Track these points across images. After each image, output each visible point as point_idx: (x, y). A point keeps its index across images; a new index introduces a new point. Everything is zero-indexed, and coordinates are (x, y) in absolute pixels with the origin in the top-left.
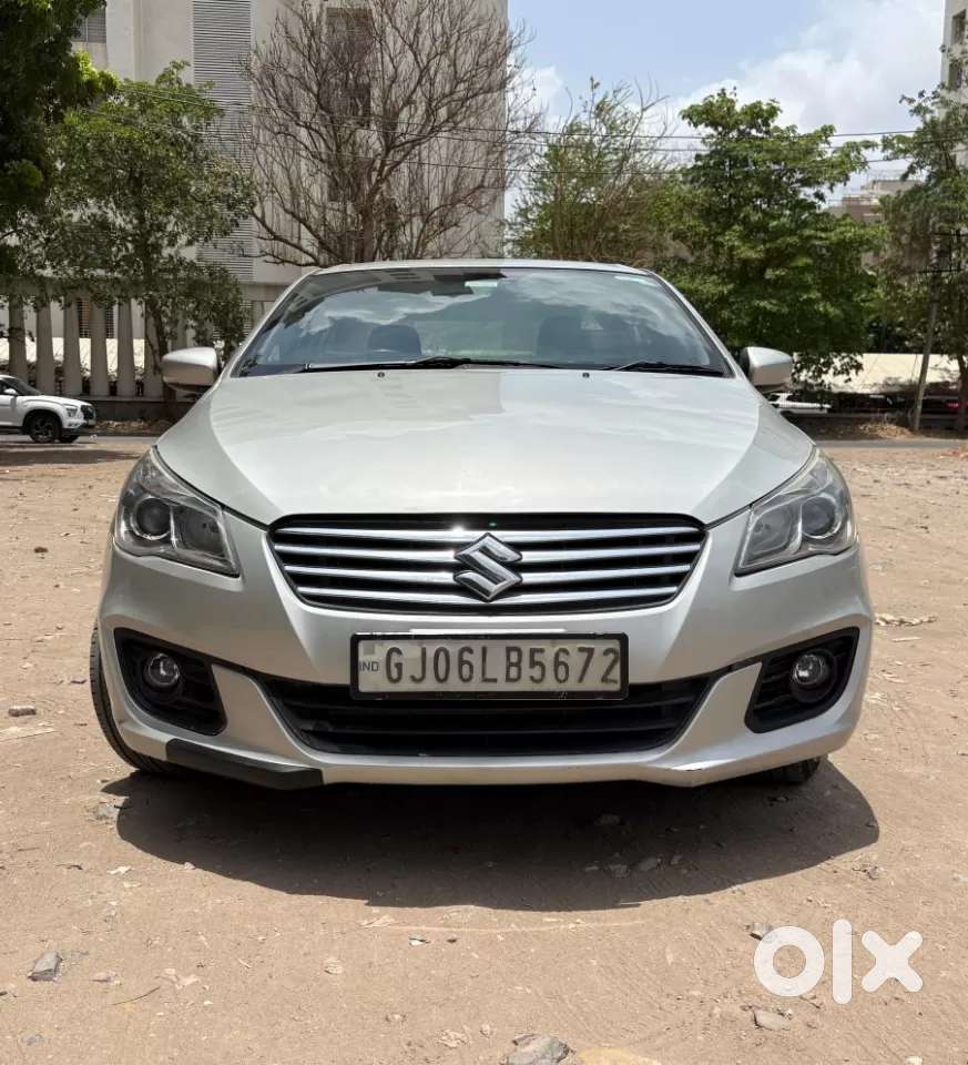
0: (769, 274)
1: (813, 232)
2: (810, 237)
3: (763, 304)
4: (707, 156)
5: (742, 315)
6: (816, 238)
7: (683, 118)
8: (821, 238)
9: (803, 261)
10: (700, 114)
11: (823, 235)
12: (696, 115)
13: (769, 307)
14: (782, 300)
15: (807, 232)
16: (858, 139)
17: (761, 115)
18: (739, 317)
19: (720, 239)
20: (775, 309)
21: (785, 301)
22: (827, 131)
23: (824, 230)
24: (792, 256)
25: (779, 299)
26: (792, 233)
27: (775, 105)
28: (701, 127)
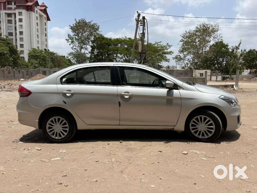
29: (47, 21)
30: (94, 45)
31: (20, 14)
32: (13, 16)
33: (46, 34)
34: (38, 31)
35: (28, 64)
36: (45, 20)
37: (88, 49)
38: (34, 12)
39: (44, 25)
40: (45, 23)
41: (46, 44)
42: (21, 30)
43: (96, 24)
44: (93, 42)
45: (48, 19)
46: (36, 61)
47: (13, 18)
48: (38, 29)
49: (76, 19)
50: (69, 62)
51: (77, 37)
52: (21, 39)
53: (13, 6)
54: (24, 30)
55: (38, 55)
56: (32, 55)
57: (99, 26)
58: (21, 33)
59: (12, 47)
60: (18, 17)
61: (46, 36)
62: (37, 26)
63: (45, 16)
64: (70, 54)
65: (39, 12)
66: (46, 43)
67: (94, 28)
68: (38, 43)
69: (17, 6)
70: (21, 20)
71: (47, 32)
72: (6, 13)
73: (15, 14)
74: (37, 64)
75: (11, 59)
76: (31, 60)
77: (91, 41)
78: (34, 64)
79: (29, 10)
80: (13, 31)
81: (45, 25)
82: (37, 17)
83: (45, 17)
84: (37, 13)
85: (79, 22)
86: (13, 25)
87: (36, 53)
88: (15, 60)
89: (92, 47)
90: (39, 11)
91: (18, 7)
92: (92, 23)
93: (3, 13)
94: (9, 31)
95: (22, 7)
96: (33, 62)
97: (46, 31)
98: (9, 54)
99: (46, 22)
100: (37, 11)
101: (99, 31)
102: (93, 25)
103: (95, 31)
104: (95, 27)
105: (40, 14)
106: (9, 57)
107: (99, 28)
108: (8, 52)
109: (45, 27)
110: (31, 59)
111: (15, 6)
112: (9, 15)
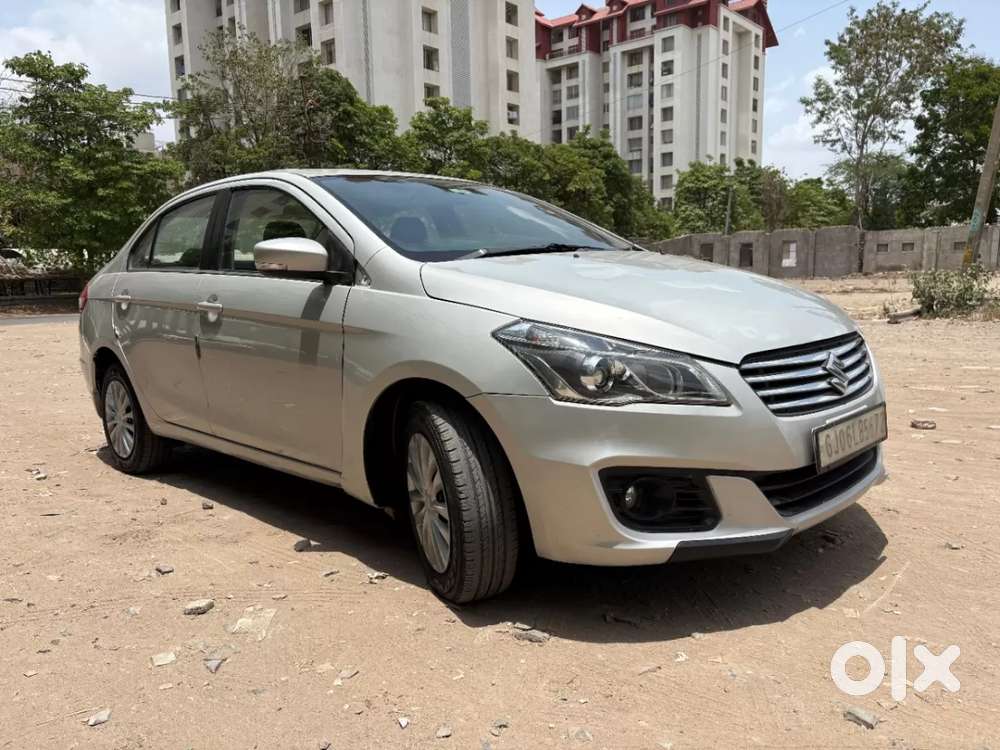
0: (101, 192)
1: (130, 164)
2: (129, 167)
3: (100, 214)
4: (32, 99)
5: (83, 222)
6: (133, 168)
7: (7, 67)
8: (137, 169)
9: (125, 184)
10: (22, 65)
11: (138, 166)
12: (17, 65)
13: (105, 216)
14: (114, 212)
15: (126, 164)
16: (152, 101)
17: (75, 75)
18: (79, 222)
19: (55, 164)
20: (110, 218)
21: (116, 213)
22: (128, 92)
23: (139, 163)
24: (117, 180)
25: (111, 210)
26: (114, 163)
27: (85, 68)
28: (24, 77)
29: (764, 51)
30: (934, 116)
31: (668, 44)
32: (646, 58)
33: (755, 101)
34: (724, 97)
35: (668, 223)
36: (757, 45)
37: (901, 135)
38: (716, 24)
39: (752, 67)
40: (756, 58)
41: (754, 142)
42: (668, 104)
43: (947, 15)
44: (929, 99)
45: (770, 40)
46: (698, 211)
47: (644, 67)
48: (724, 89)
49: (853, 10)
50: (835, 204)
51: (852, 91)
52: (667, 135)
53: (648, 22)
54: (676, 102)
55: (706, 185)
56: (688, 190)
57: (961, 23)
58: (667, 113)
59: (615, 166)
60: (659, 59)
61: (755, 109)
62: (725, 75)
63: (757, 30)
64: (835, 169)
65: (734, 23)
66: (751, 136)
67: (935, 36)
68: (723, 142)
69: (659, 18)
70: (668, 68)
71: (758, 93)
72: (623, 53)
73: (651, 49)
74: (700, 218)
75: (608, 208)
76: (683, 208)
77: (924, 96)
78: (693, 220)
79: (700, 21)
80: (644, 112)
81: (756, 67)
82: (725, 43)
83: (757, 37)
84: (726, 28)
85: (864, 21)
86: (644, 90)
87: (702, 178)
88: (620, 210)
89: (920, 122)
90: (734, 18)
91: (663, 21)
92: (925, 15)
93: (615, 54)
94: (632, 114)
95: (674, 19)
96: (688, 213)
97: (756, 88)
98: (602, 194)
99: (759, 52)
100: (726, 20)
101: (959, 46)
102: (929, 23)
103: (941, 50)
104: (940, 28)
105: (741, 26)
106: (601, 202)
107: (959, 31)
108: (601, 184)
109: (753, 73)
110: (683, 204)
111: (654, 21)
112: (634, 57)
